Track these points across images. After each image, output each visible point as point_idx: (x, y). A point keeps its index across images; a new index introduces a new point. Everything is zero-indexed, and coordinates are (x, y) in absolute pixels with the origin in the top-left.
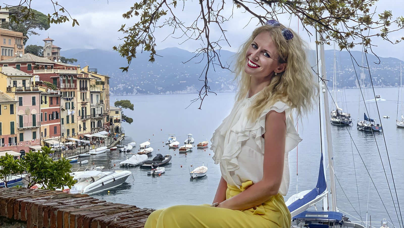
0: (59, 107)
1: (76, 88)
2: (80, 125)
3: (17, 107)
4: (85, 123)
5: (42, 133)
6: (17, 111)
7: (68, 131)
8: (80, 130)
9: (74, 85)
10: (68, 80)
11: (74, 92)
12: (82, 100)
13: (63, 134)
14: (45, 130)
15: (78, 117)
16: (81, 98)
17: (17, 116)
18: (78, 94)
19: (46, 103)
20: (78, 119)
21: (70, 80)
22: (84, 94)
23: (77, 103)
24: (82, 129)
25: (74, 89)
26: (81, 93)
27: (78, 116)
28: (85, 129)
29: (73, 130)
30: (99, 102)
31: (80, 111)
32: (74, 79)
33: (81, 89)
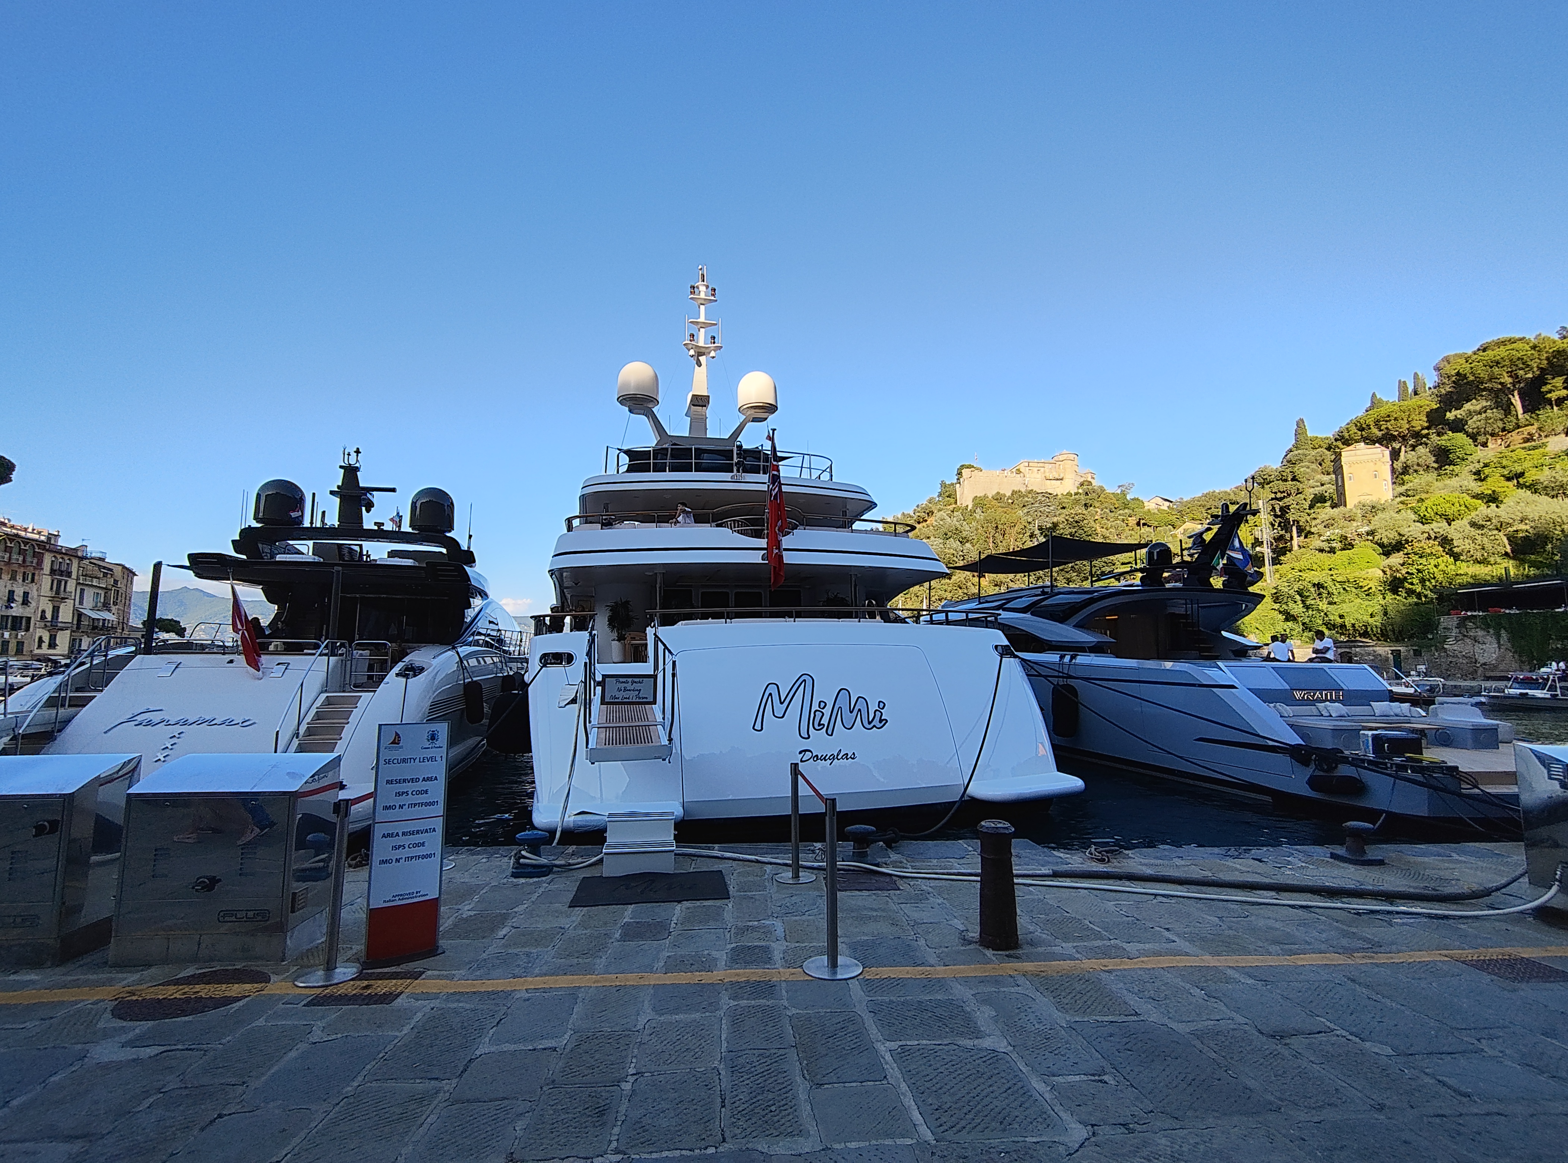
1: (39, 567)
2: (41, 638)
4: (55, 636)
8: (40, 647)
9: (35, 561)
10: (20, 549)
11: (33, 575)
12: (54, 593)
15: (37, 623)
16: (52, 588)
18: (46, 581)
20: (37, 626)
21: (27, 550)
22: (59, 582)
23: (39, 596)
24: (45, 645)
25: (35, 568)
26: (53, 581)
27: (39, 619)
28: (52, 645)
29: (20, 644)
31: (43, 612)
32: (37, 550)
33: (53, 572)
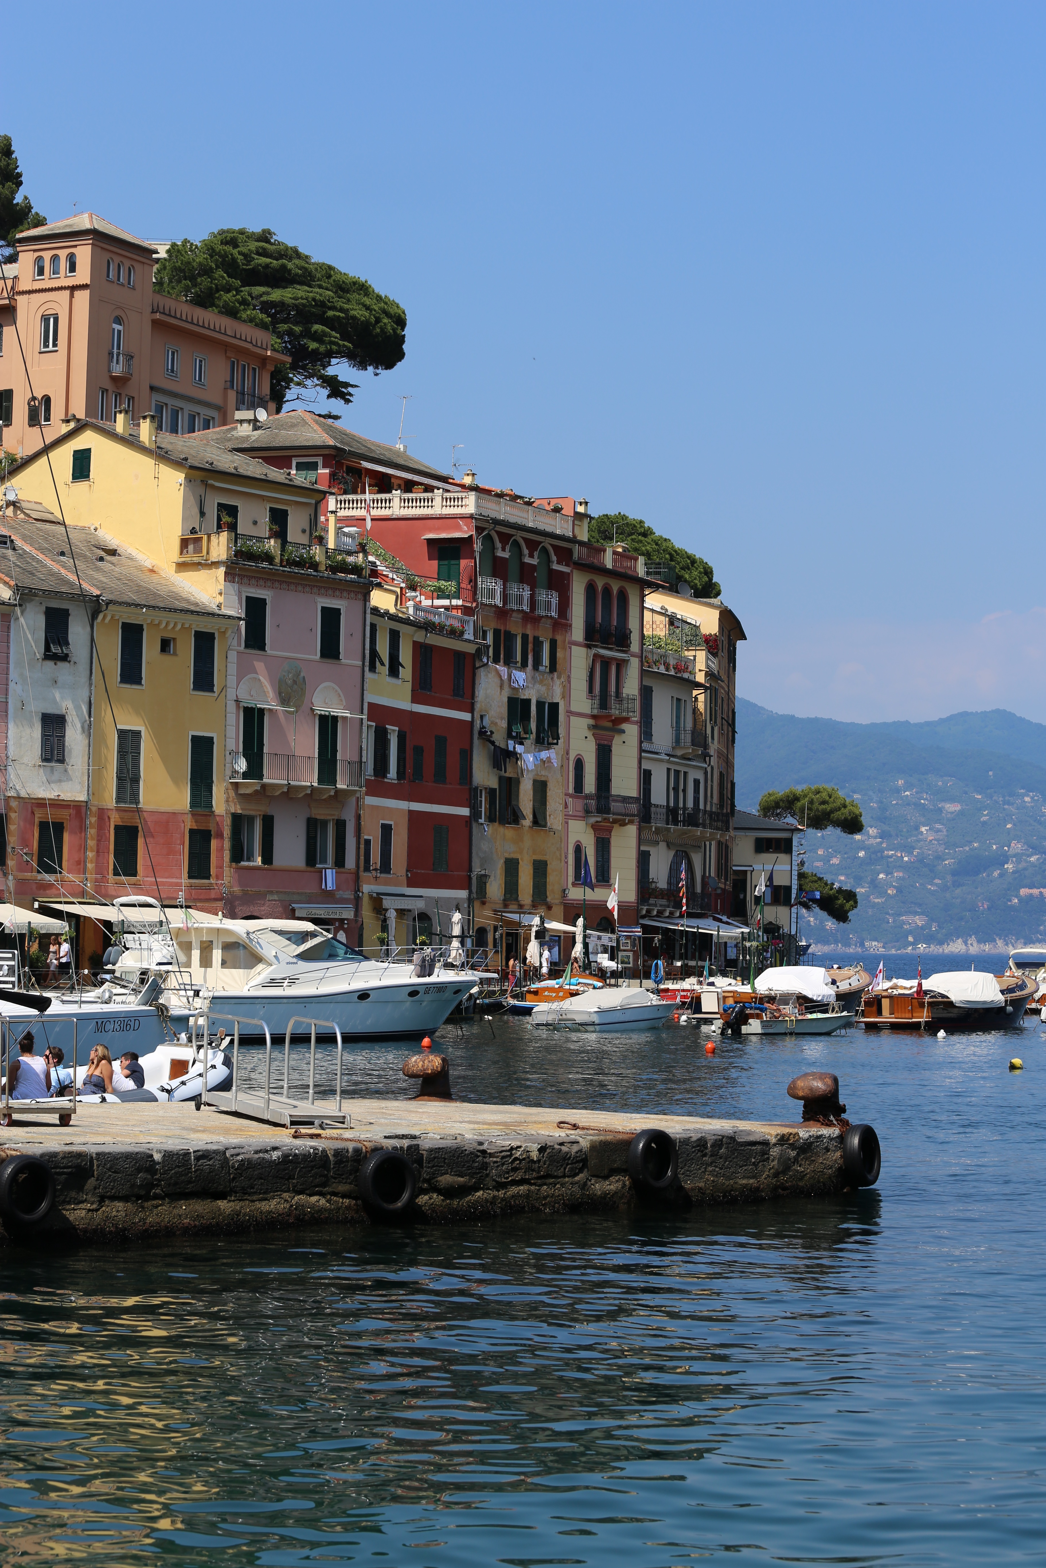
0: (466, 716)
1: (562, 623)
2: (578, 849)
3: (233, 656)
5: (368, 842)
6: (232, 680)
7: (511, 867)
9: (555, 601)
10: (523, 565)
11: (553, 643)
13: (483, 880)
14: (387, 830)
15: (571, 801)
16: (591, 691)
17: (231, 707)
18: (576, 659)
19: (394, 669)
20: (571, 810)
21: (536, 569)
22: (606, 665)
23: (569, 712)
25: (555, 624)
26: (592, 661)
28: (604, 876)
29: (540, 869)
30: (686, 738)
33: (591, 634)
